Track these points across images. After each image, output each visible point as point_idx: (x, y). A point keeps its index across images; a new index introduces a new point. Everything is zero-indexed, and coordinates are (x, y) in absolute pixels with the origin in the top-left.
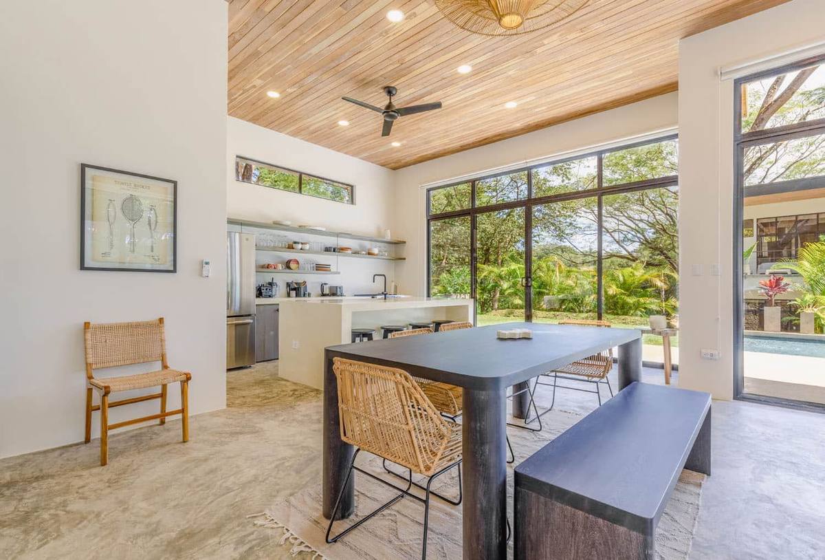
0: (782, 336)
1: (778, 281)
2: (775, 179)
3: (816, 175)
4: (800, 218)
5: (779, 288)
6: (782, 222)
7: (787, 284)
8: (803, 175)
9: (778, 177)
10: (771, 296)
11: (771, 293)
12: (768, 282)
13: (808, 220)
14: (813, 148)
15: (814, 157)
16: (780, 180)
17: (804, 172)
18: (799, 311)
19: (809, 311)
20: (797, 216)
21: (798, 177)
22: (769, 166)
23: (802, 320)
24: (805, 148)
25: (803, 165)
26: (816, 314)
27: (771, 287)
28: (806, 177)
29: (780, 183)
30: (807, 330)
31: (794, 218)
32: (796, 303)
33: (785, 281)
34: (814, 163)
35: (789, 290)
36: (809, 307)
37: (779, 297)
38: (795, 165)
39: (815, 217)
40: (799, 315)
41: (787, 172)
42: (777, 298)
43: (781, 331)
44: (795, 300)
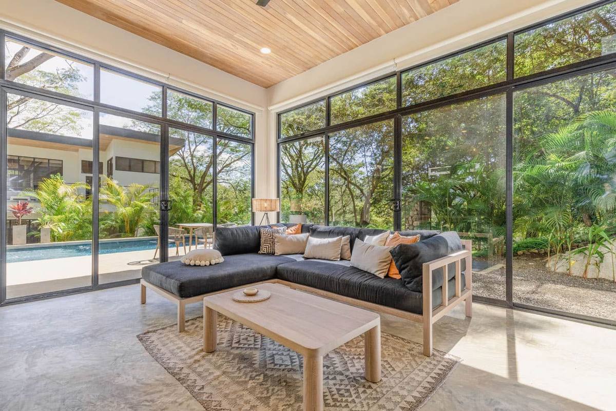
0: (28, 247)
1: (24, 206)
2: (17, 127)
3: (47, 132)
4: (36, 160)
5: (25, 211)
6: (22, 160)
7: (31, 208)
8: (38, 130)
9: (20, 126)
10: (18, 217)
11: (18, 215)
12: (16, 206)
13: (41, 162)
14: (45, 113)
15: (46, 120)
16: (21, 128)
17: (39, 128)
18: (40, 227)
19: (46, 227)
20: (34, 158)
21: (34, 130)
22: (12, 115)
23: (42, 234)
24: (39, 111)
25: (38, 122)
26: (51, 229)
27: (19, 210)
28: (40, 132)
29: (20, 130)
30: (46, 241)
31: (33, 160)
32: (37, 221)
33: (30, 205)
34: (45, 124)
35: (33, 212)
36: (47, 224)
37: (25, 217)
38: (33, 121)
39: (47, 161)
40: (39, 231)
41: (27, 124)
42: (23, 218)
43: (27, 243)
44: (37, 220)
